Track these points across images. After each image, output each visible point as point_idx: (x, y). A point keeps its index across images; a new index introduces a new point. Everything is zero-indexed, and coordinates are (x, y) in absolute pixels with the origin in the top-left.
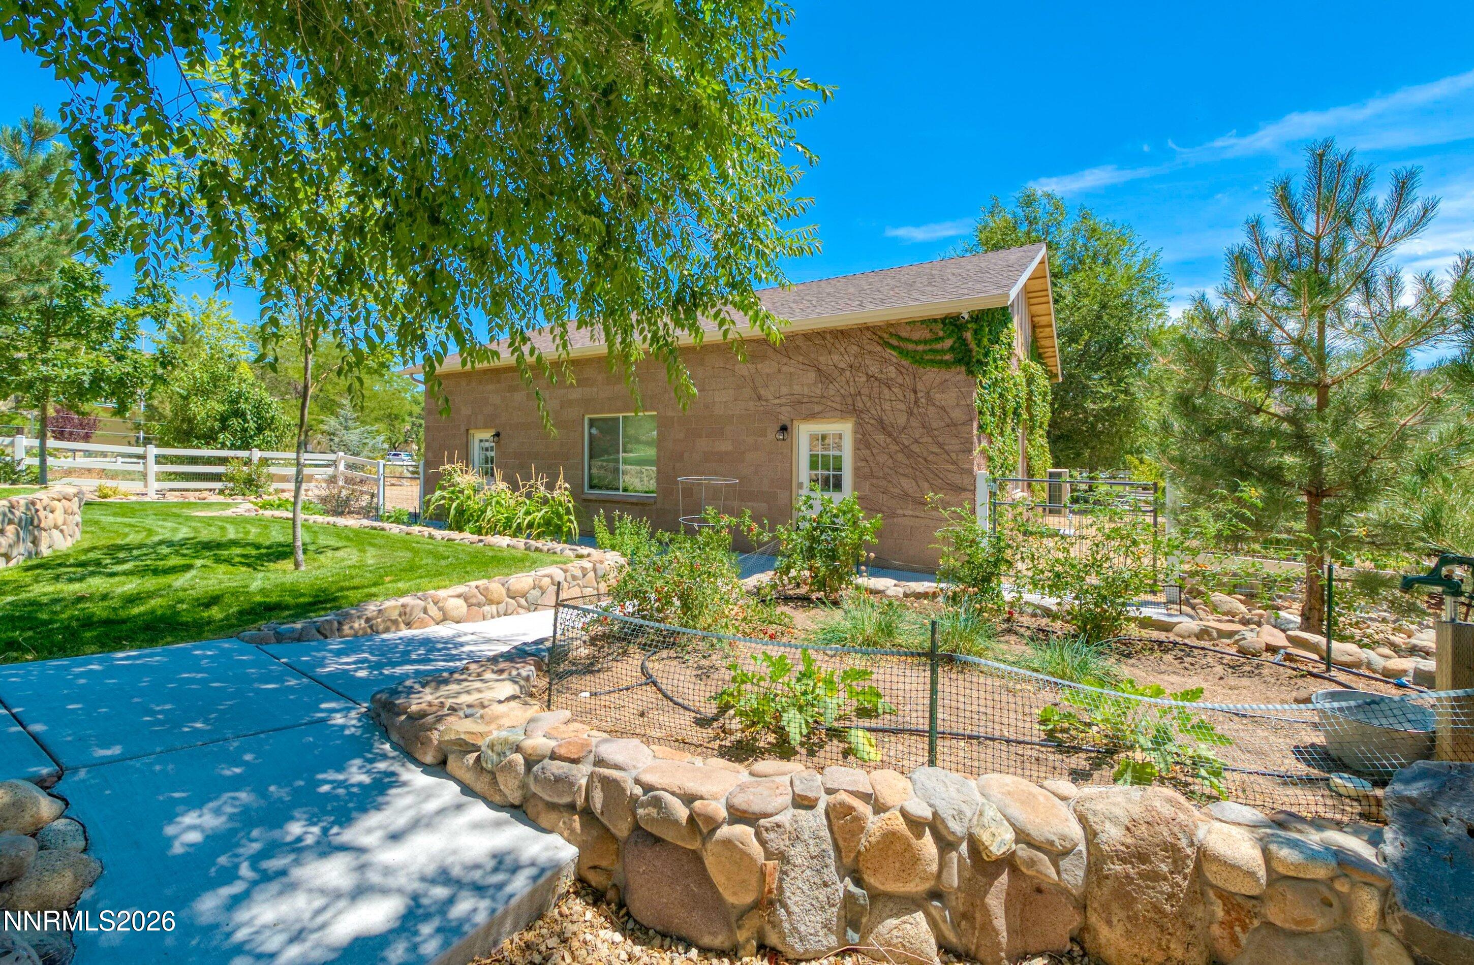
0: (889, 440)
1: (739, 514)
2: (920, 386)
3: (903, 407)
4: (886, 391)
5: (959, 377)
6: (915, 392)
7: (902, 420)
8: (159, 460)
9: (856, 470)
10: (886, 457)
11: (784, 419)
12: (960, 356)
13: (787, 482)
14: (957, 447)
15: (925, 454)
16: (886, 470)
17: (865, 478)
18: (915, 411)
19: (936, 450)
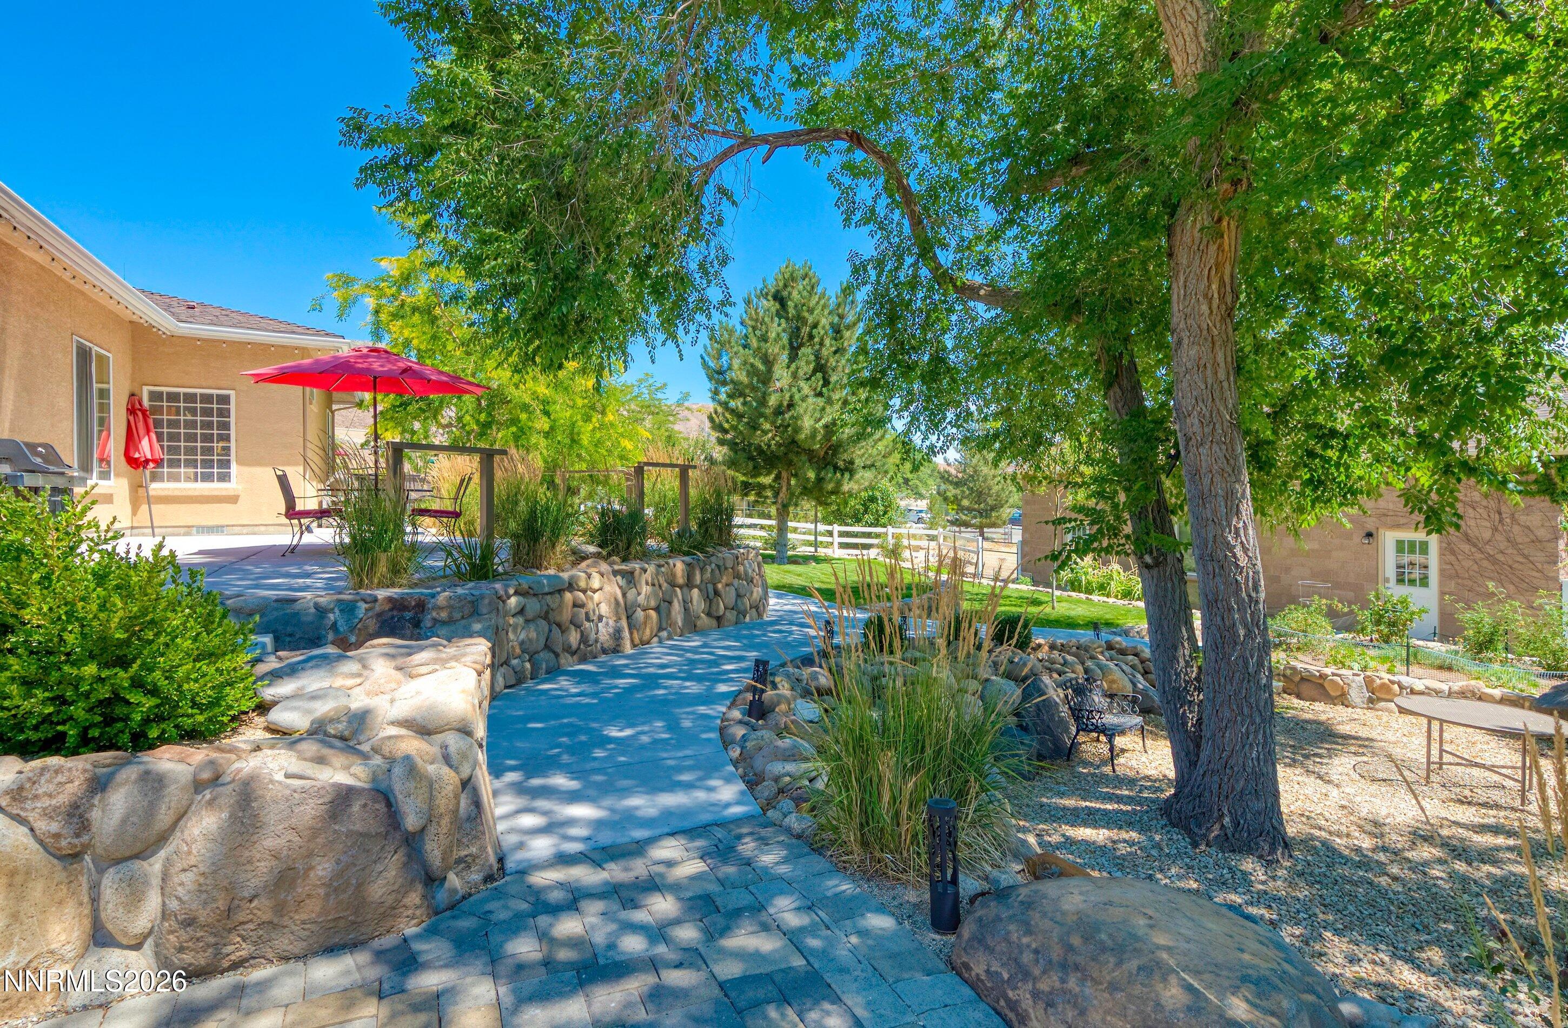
0: (1473, 550)
1: (1332, 599)
2: (1504, 509)
3: (1488, 524)
4: (1471, 510)
5: (1543, 504)
6: (1500, 513)
7: (1487, 535)
8: (842, 534)
9: (1442, 572)
10: (1471, 563)
11: (1370, 527)
12: (1544, 488)
13: (1374, 577)
14: (1543, 559)
15: (1510, 563)
16: (1471, 573)
17: (1451, 577)
18: (1500, 528)
19: (1521, 560)
